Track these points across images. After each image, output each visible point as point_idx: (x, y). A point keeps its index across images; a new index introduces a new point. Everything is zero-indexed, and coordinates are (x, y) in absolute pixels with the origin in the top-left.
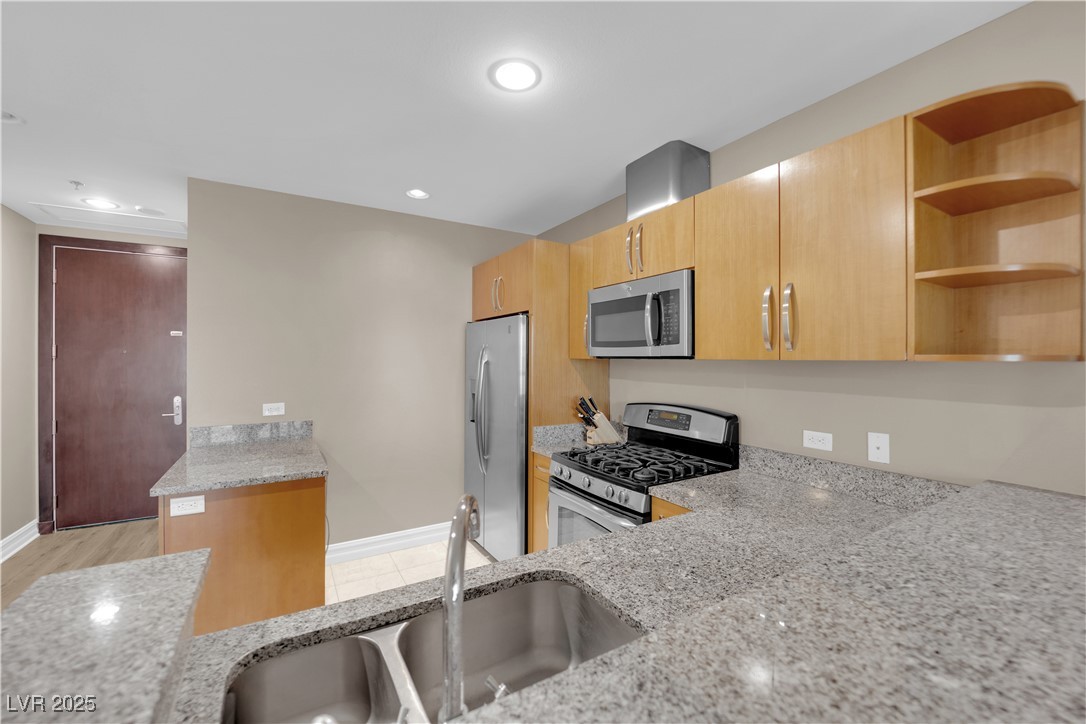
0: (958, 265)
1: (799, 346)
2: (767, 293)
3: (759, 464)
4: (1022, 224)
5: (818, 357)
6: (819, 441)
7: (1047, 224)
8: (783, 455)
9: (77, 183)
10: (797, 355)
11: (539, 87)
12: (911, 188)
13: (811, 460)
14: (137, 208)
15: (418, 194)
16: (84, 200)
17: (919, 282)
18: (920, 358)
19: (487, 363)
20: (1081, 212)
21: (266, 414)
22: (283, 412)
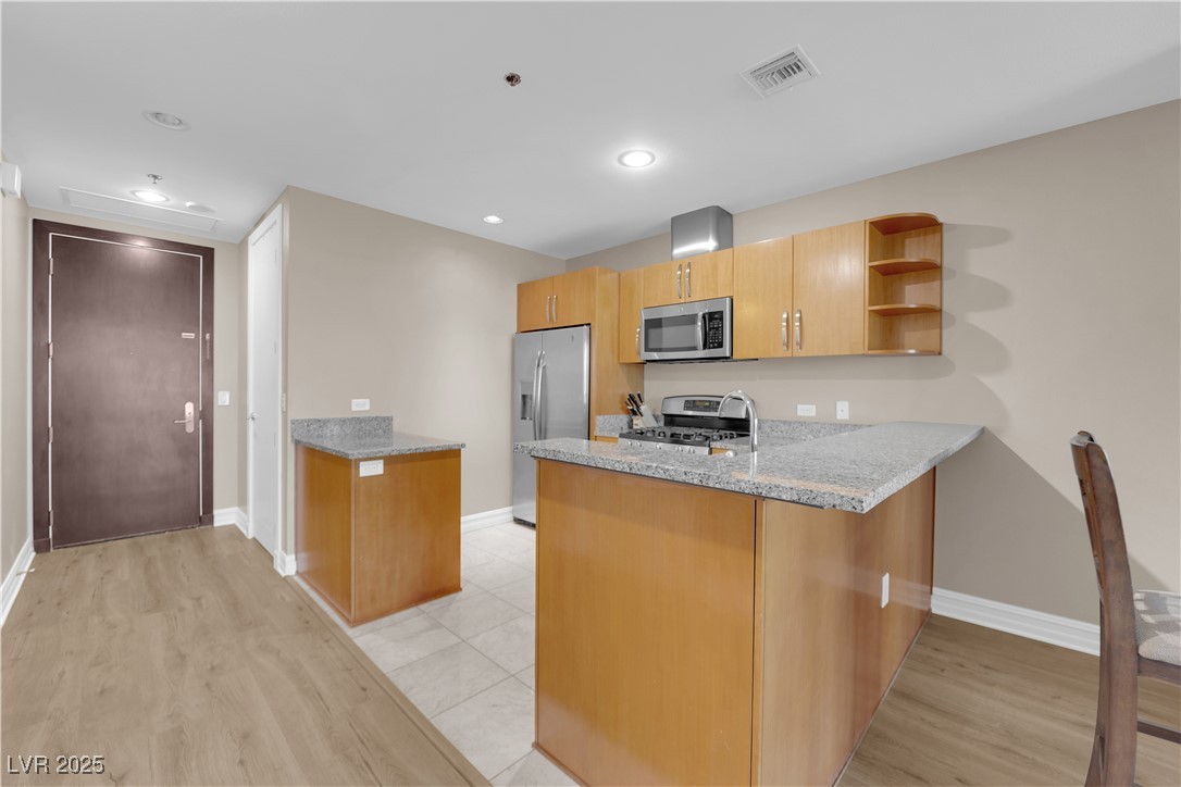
0: (885, 304)
1: (804, 349)
2: (785, 316)
3: (769, 430)
4: (916, 283)
5: (816, 354)
6: (806, 411)
7: (927, 284)
8: (784, 422)
9: (155, 177)
10: (803, 353)
11: (654, 163)
12: (867, 260)
13: (803, 423)
14: (189, 204)
15: (493, 219)
16: (133, 193)
17: (870, 311)
18: (870, 352)
19: (544, 367)
20: (941, 279)
21: (354, 408)
22: (367, 408)
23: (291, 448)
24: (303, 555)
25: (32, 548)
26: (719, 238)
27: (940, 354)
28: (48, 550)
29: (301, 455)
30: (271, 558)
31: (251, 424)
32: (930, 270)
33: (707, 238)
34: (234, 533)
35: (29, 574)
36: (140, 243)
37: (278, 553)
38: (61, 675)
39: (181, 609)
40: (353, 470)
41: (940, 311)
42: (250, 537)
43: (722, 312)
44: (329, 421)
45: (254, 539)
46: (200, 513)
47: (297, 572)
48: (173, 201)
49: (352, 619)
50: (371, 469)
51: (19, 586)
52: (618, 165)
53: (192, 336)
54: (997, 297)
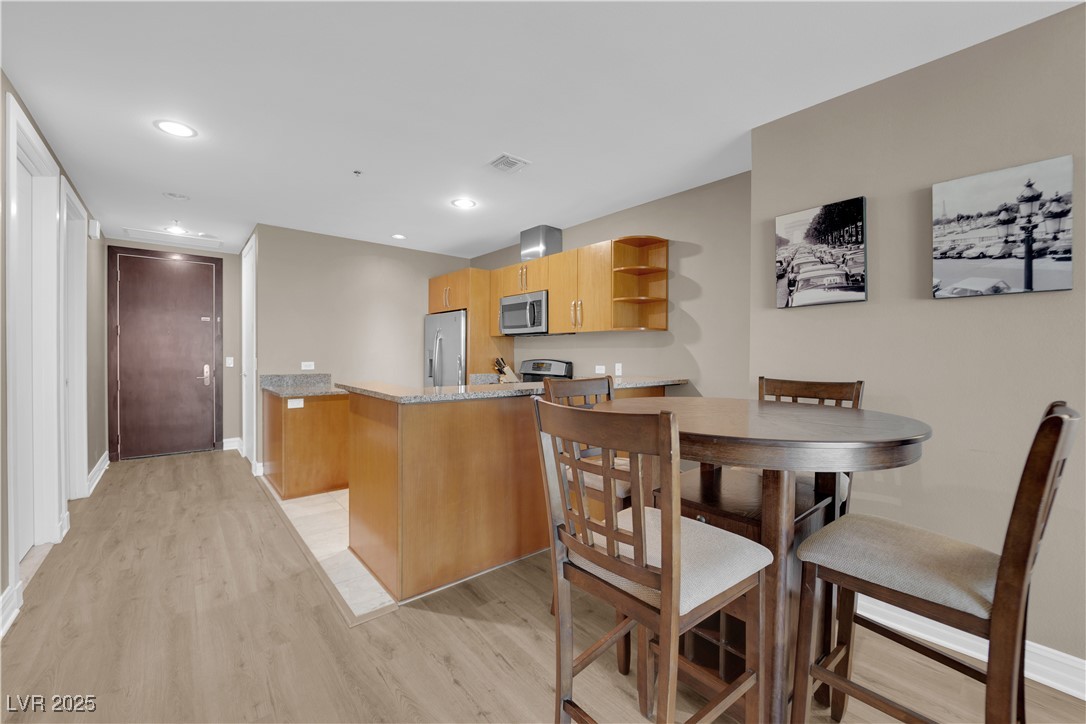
1: (583, 326)
2: (573, 303)
4: (655, 282)
5: (589, 330)
6: (600, 370)
7: (659, 283)
10: (582, 330)
12: (612, 267)
14: (200, 234)
15: (399, 236)
16: (165, 229)
17: (615, 301)
18: (615, 329)
19: (440, 340)
20: (667, 279)
21: (303, 368)
22: (313, 368)
23: (260, 393)
24: (267, 464)
25: (108, 458)
26: (547, 244)
27: (666, 330)
28: (117, 460)
29: (266, 399)
30: (250, 464)
31: (244, 379)
32: (662, 273)
33: (538, 244)
34: (235, 454)
35: (107, 471)
36: (176, 257)
37: (254, 462)
38: (119, 515)
39: (189, 490)
40: (283, 405)
41: (666, 301)
42: (243, 456)
43: (540, 301)
44: (285, 376)
45: (246, 458)
46: (215, 441)
47: (264, 475)
48: (190, 233)
49: (283, 494)
50: (296, 404)
51: (100, 477)
52: (451, 205)
53: (208, 319)
54: (694, 291)
